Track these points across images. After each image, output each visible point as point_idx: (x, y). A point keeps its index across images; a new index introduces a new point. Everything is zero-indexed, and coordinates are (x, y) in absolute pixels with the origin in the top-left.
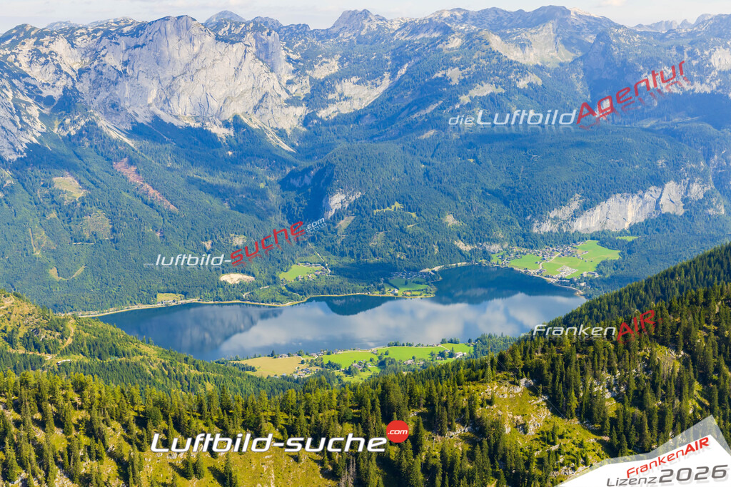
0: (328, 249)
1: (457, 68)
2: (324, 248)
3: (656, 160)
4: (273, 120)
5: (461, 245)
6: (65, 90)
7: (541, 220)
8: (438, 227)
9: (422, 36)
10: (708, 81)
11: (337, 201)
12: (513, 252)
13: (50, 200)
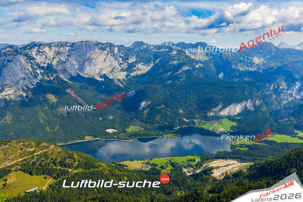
0: (141, 120)
1: (176, 61)
2: (139, 120)
3: (244, 92)
4: (116, 76)
5: (185, 120)
6: (48, 64)
7: (210, 112)
8: (178, 114)
9: (162, 50)
10: (253, 67)
11: (143, 104)
12: (202, 122)
13: (45, 102)
